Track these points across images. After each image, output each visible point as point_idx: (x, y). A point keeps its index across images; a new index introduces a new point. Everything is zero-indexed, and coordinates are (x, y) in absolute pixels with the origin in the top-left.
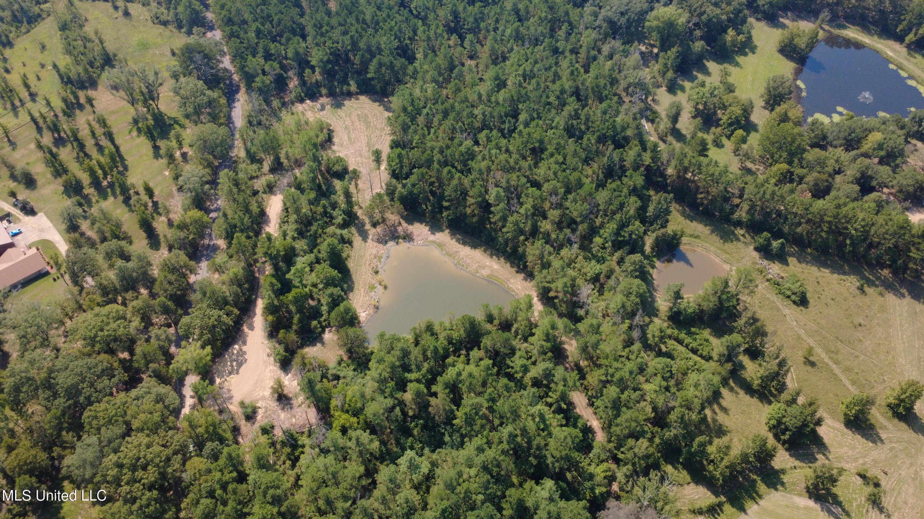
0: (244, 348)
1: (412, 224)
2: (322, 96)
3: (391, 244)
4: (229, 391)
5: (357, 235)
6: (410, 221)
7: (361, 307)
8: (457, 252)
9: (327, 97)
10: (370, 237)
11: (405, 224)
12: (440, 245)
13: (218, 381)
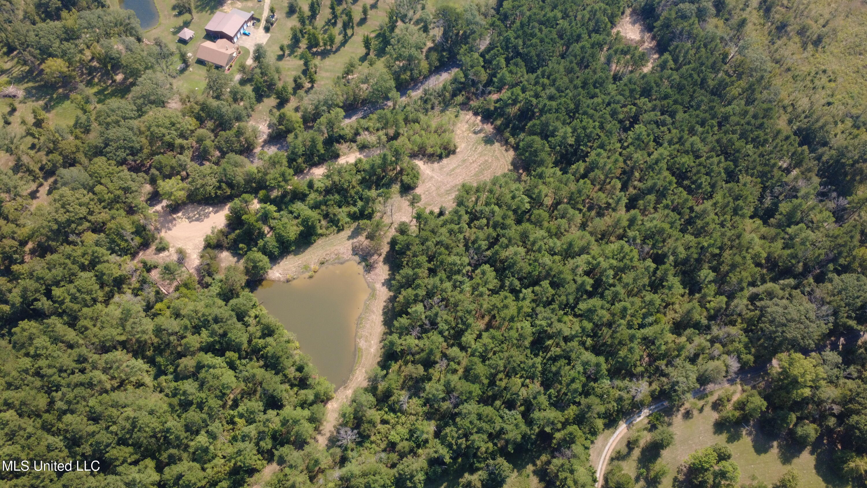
0: (212, 215)
1: (385, 264)
2: (492, 123)
3: (357, 258)
4: (175, 225)
5: (352, 230)
6: (386, 261)
7: (284, 270)
8: (373, 312)
9: (495, 128)
10: (355, 240)
11: (381, 259)
12: (373, 295)
13: (180, 214)
